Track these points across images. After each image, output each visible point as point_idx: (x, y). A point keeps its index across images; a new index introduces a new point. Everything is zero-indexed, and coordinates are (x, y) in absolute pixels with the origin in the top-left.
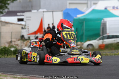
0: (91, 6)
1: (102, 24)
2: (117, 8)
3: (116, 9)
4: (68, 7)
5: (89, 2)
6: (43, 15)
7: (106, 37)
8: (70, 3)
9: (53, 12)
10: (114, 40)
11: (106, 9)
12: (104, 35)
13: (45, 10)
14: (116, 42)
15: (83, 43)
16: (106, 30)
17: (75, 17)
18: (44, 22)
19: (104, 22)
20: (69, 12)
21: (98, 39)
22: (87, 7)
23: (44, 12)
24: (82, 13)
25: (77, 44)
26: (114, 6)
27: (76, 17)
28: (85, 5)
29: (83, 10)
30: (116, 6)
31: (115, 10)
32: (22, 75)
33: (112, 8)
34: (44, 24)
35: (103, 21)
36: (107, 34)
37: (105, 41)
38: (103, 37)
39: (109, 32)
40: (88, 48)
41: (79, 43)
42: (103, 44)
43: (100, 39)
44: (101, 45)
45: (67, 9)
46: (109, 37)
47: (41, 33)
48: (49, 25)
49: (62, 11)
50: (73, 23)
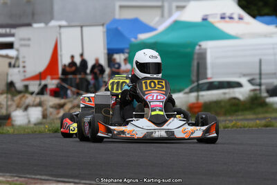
0: (170, 14)
1: (195, 57)
2: (231, 18)
3: (227, 19)
4: (117, 17)
5: (166, 5)
6: (60, 34)
7: (206, 86)
8: (121, 7)
9: (82, 27)
10: (225, 94)
11: (205, 19)
12: (201, 82)
13: (63, 23)
14: (228, 96)
16: (205, 68)
17: (133, 40)
18: (61, 51)
19: (201, 51)
20: (120, 28)
22: (162, 16)
23: (60, 27)
24: (151, 29)
26: (224, 14)
27: (136, 38)
28: (158, 12)
29: (152, 24)
30: (228, 14)
31: (226, 22)
32: (8, 174)
33: (219, 16)
34: (61, 56)
35: (197, 47)
36: (207, 78)
37: (203, 96)
38: (198, 85)
39: (213, 75)
42: (197, 103)
43: (191, 91)
44: (193, 104)
45: (115, 21)
46: (212, 86)
47: (55, 77)
48: (72, 57)
49: (103, 25)
50: (128, 53)
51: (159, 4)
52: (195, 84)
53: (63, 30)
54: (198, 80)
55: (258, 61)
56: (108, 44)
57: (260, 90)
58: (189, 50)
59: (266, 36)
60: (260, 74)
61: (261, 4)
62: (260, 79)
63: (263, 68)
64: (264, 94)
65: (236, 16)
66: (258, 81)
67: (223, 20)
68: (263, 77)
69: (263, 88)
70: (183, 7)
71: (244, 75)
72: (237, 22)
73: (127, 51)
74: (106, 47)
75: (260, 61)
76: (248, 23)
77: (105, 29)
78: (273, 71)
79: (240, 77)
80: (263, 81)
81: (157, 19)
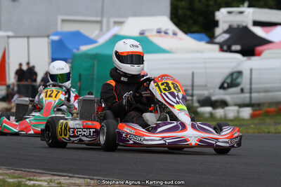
0: (108, 29)
2: (166, 33)
3: (163, 34)
4: (59, 29)
5: (105, 20)
6: (8, 44)
8: (63, 21)
9: (28, 37)
11: (142, 33)
13: (10, 34)
17: (75, 51)
18: (9, 59)
22: (101, 30)
23: (8, 37)
24: (92, 41)
26: (160, 29)
27: (78, 49)
28: (98, 26)
30: (163, 29)
31: (162, 36)
33: (155, 31)
34: (9, 64)
47: (3, 82)
48: (21, 65)
49: (48, 36)
50: (71, 63)
51: (98, 19)
53: (11, 40)
55: (191, 73)
56: (52, 54)
57: (192, 100)
59: (197, 52)
60: (193, 86)
61: (191, 22)
62: (193, 90)
63: (195, 80)
64: (196, 104)
65: (170, 32)
66: (190, 92)
67: (159, 34)
68: (195, 88)
69: (195, 98)
70: (122, 23)
72: (171, 37)
73: (70, 61)
74: (50, 57)
75: (193, 74)
77: (49, 41)
78: (204, 84)
80: (195, 92)
81: (96, 32)
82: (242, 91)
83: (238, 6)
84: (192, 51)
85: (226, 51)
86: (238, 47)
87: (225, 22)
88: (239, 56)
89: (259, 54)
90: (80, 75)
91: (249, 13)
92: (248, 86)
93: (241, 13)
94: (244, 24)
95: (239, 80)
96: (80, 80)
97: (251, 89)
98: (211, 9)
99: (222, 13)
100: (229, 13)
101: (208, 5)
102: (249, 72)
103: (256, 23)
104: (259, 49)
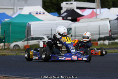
0: (17, 12)
1: (27, 27)
2: (40, 13)
3: (38, 14)
5: (15, 8)
7: (30, 39)
10: (38, 42)
11: (30, 14)
12: (29, 37)
15: (9, 44)
16: (31, 32)
17: (3, 21)
21: (23, 40)
22: (14, 12)
25: (4, 44)
28: (12, 10)
30: (39, 12)
31: (38, 15)
33: (35, 13)
35: (27, 24)
36: (31, 36)
37: (30, 42)
38: (28, 38)
39: (33, 34)
40: (14, 48)
41: (6, 44)
42: (27, 45)
43: (25, 41)
44: (26, 45)
46: (33, 39)
50: (1, 26)
51: (13, 7)
52: (27, 38)
54: (28, 37)
55: (50, 29)
58: (24, 25)
59: (53, 20)
60: (51, 34)
61: (51, 8)
62: (51, 36)
63: (52, 32)
65: (42, 13)
70: (22, 9)
71: (45, 35)
72: (42, 15)
75: (51, 29)
76: (46, 15)
79: (43, 35)
81: (12, 13)
82: (72, 36)
83: (70, 1)
84: (51, 20)
85: (65, 20)
86: (70, 18)
87: (65, 8)
88: (70, 22)
89: (78, 21)
90: (5, 31)
91: (75, 4)
92: (74, 34)
93: (71, 4)
94: (73, 8)
95: (70, 32)
96: (5, 33)
97: (75, 35)
98: (59, 2)
99: (64, 4)
100: (67, 4)
101: (58, 1)
102: (74, 28)
103: (78, 8)
104: (78, 18)
